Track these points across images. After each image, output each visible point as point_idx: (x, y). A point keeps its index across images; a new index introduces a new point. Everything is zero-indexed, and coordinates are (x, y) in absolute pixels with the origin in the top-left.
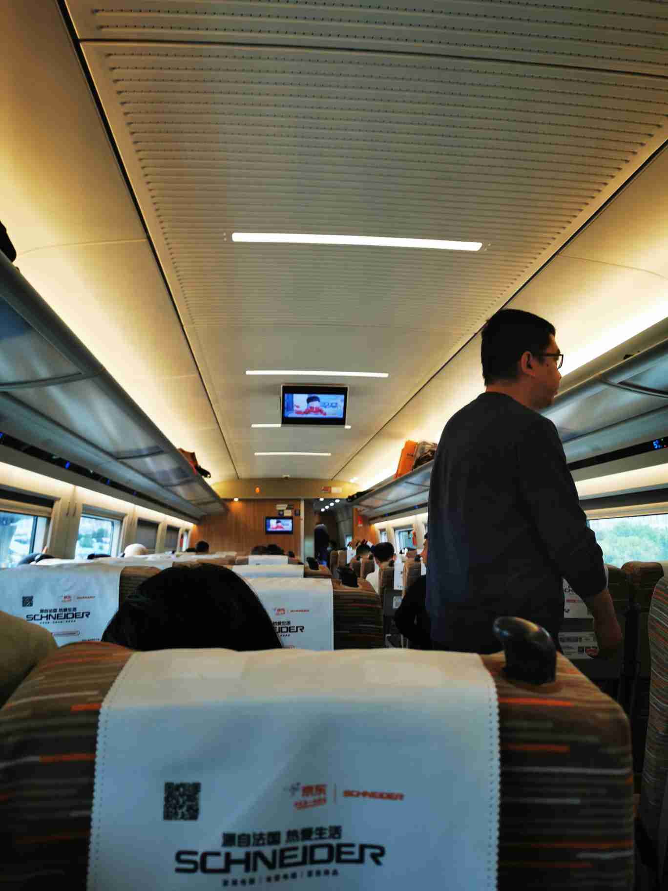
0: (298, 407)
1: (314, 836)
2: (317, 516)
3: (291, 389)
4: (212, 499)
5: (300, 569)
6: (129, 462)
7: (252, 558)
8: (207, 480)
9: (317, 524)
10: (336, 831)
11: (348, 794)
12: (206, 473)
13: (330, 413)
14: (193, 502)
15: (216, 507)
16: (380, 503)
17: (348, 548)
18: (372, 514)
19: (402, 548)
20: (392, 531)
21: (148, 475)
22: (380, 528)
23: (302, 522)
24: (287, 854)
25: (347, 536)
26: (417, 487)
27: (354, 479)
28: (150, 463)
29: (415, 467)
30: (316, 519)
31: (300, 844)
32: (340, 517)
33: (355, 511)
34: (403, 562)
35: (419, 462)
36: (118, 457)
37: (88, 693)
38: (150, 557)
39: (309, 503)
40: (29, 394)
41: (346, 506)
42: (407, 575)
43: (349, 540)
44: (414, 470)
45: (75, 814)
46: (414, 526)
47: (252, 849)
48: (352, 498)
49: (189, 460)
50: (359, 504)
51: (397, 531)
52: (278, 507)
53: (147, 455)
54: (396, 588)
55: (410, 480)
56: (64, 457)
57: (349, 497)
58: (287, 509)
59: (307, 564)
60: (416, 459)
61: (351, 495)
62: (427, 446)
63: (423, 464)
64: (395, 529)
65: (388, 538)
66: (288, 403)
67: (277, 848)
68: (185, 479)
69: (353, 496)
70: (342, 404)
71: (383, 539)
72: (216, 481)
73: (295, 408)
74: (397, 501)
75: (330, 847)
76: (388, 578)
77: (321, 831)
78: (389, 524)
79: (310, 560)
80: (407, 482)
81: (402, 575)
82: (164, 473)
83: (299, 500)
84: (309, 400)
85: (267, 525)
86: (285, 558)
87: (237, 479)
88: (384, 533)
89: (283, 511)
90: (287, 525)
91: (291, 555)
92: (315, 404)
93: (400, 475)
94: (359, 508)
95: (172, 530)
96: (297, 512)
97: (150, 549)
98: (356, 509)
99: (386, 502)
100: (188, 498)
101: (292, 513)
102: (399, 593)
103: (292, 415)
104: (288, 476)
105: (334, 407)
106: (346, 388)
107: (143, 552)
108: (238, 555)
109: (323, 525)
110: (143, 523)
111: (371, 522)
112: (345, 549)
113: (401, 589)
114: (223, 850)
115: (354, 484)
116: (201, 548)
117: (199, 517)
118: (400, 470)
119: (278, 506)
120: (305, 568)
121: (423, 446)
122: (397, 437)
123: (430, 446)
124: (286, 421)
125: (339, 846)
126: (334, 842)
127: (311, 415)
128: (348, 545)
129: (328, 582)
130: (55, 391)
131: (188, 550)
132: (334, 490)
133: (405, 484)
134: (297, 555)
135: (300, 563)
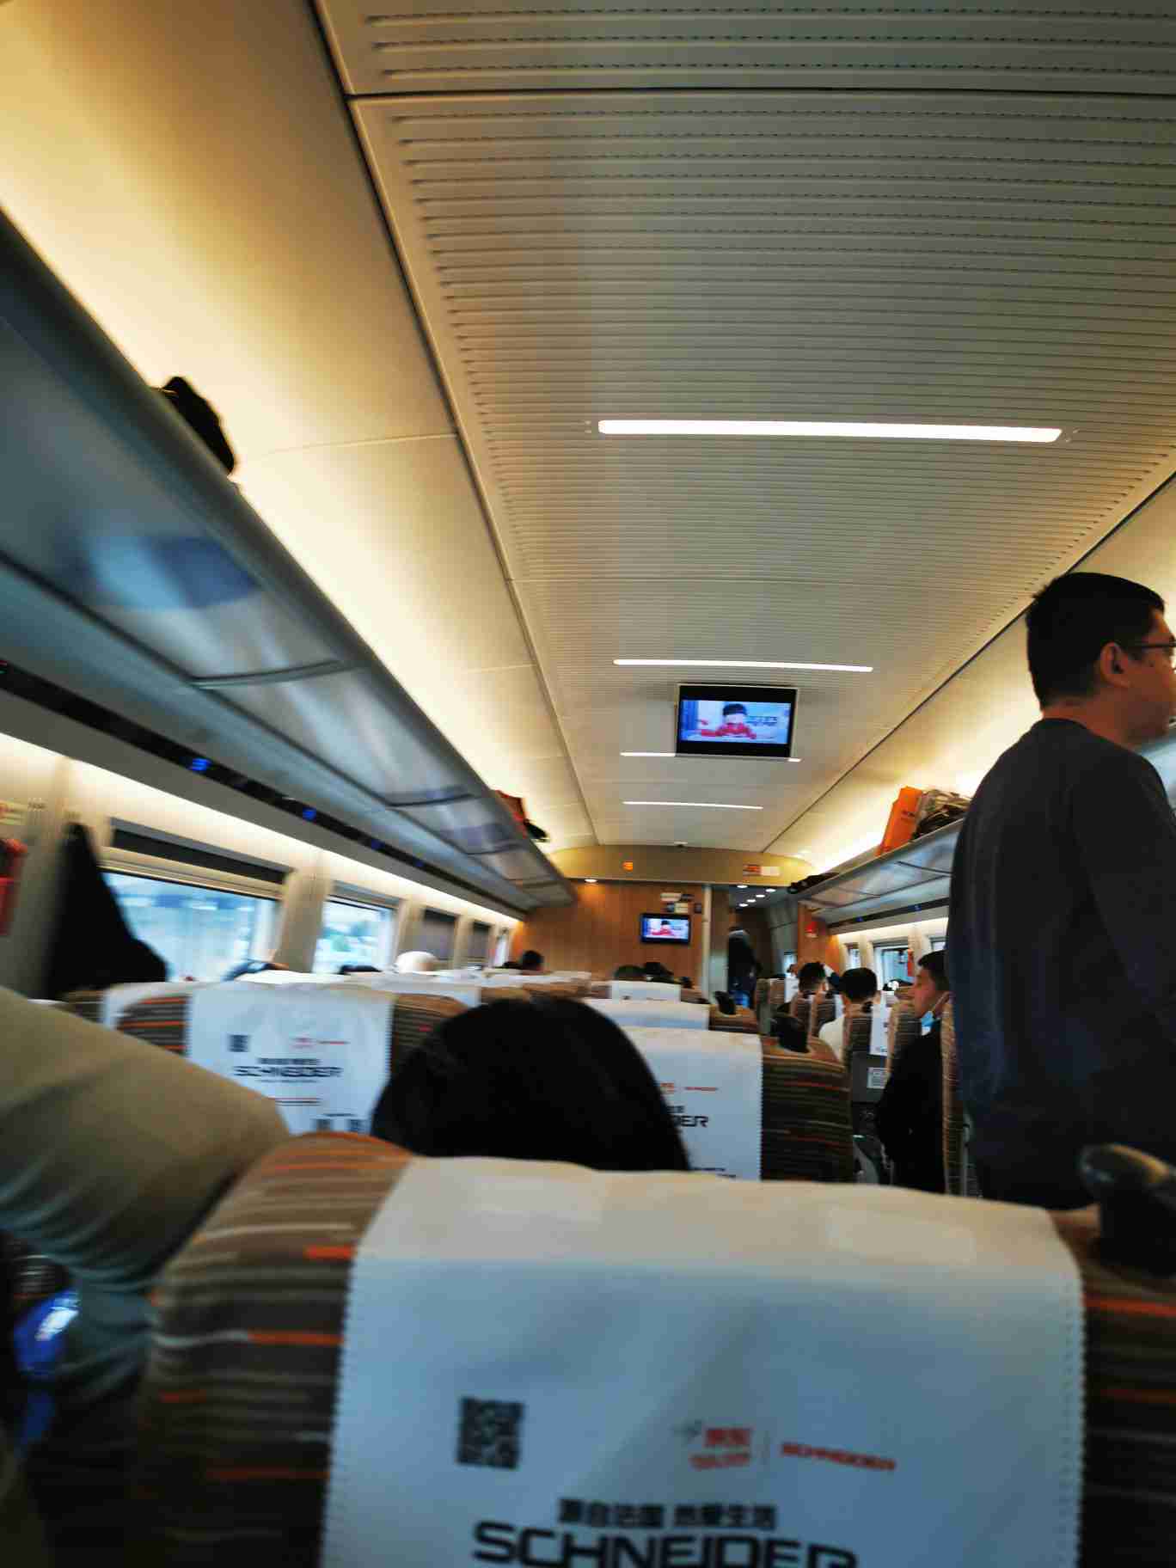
0: (705, 723)
1: (726, 1520)
2: (733, 915)
3: (694, 692)
4: (550, 879)
5: (701, 1013)
6: (411, 810)
7: (618, 986)
8: (541, 845)
9: (733, 929)
10: (766, 1515)
11: (790, 1449)
12: (540, 834)
13: (763, 734)
14: (518, 883)
15: (557, 894)
16: (850, 897)
17: (789, 975)
18: (831, 915)
19: (887, 980)
20: (870, 947)
21: (443, 835)
22: (848, 942)
23: (707, 926)
24: (675, 1547)
25: (787, 953)
26: (918, 871)
27: (803, 853)
28: (447, 815)
29: (917, 835)
30: (731, 919)
31: (700, 1532)
32: (775, 919)
33: (802, 909)
34: (889, 1005)
35: (925, 827)
36: (392, 803)
37: (333, 1226)
38: (444, 976)
39: (719, 893)
40: (250, 694)
41: (786, 900)
42: (895, 1030)
43: (789, 961)
44: (915, 841)
45: (305, 1437)
46: (910, 940)
47: (613, 1532)
48: (797, 887)
49: (512, 811)
50: (808, 898)
51: (879, 949)
52: (666, 897)
53: (441, 802)
54: (873, 1052)
55: (906, 859)
56: (304, 800)
57: (794, 885)
58: (681, 901)
59: (715, 1003)
60: (918, 821)
61: (796, 881)
62: (940, 798)
63: (931, 831)
64: (876, 945)
65: (863, 961)
66: (688, 716)
67: (657, 1533)
68: (504, 843)
69: (800, 883)
70: (786, 720)
71: (853, 963)
72: (559, 847)
73: (701, 726)
74: (880, 895)
75: (753, 1542)
76: (859, 1033)
77: (737, 1512)
78: (866, 935)
79: (720, 996)
80: (901, 863)
81: (886, 1029)
82: (468, 831)
83: (703, 886)
84: (727, 711)
85: (644, 928)
86: (675, 989)
87: (595, 846)
88: (855, 950)
89: (672, 903)
90: (679, 930)
91: (687, 983)
92: (737, 718)
93: (889, 848)
94: (811, 905)
95: (481, 928)
96: (698, 907)
97: (441, 960)
98: (806, 906)
99: (862, 897)
100: (508, 877)
101: (689, 909)
102: (879, 1061)
103: (694, 737)
104: (683, 843)
105: (772, 724)
106: (794, 692)
107: (431, 966)
108: (592, 979)
109: (742, 931)
110: (434, 916)
111: (832, 930)
112: (782, 977)
113: (885, 1054)
114: (562, 1529)
115: (802, 862)
116: (529, 962)
117: (525, 908)
118: (888, 841)
119: (664, 894)
120: (712, 1011)
121: (934, 798)
122: (884, 780)
123: (946, 799)
124: (684, 747)
125: (772, 1543)
126: (762, 1535)
127: (730, 738)
128: (788, 971)
129: (754, 1041)
130: (294, 691)
131: (507, 965)
132: (766, 871)
133: (897, 866)
134: (697, 985)
135: (702, 1001)
